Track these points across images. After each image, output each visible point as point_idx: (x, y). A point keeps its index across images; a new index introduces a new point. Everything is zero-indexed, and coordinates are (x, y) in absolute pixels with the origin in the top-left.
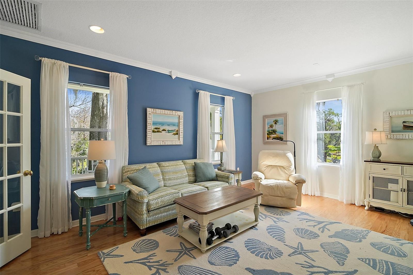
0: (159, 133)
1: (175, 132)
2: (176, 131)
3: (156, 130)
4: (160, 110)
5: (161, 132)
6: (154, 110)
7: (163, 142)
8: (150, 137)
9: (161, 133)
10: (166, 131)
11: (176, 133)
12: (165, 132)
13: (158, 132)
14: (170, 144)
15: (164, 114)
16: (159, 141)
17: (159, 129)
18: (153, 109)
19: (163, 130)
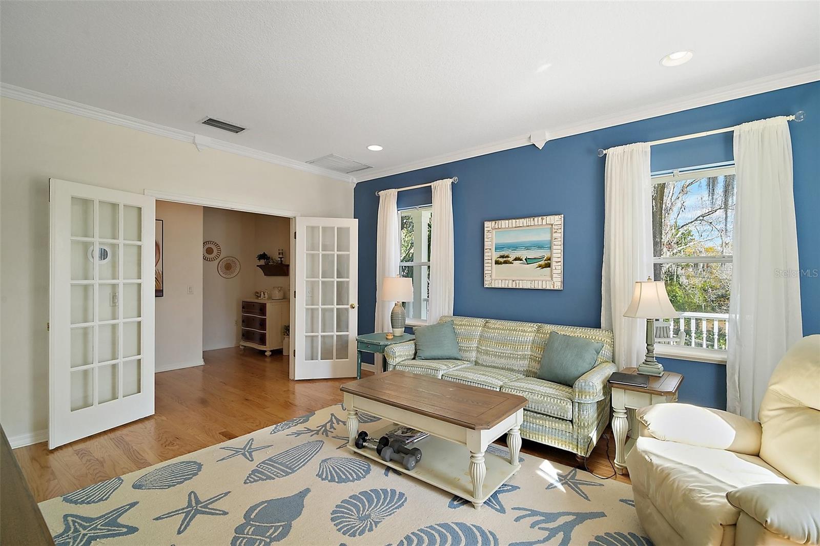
0: (508, 265)
1: (542, 263)
2: (545, 260)
3: (502, 260)
4: (507, 221)
5: (511, 263)
6: (496, 223)
7: (514, 283)
8: (490, 272)
9: (512, 265)
10: (521, 260)
11: (546, 264)
12: (520, 263)
13: (505, 262)
14: (529, 287)
15: (516, 227)
16: (506, 280)
17: (507, 257)
18: (494, 222)
19: (516, 259)
